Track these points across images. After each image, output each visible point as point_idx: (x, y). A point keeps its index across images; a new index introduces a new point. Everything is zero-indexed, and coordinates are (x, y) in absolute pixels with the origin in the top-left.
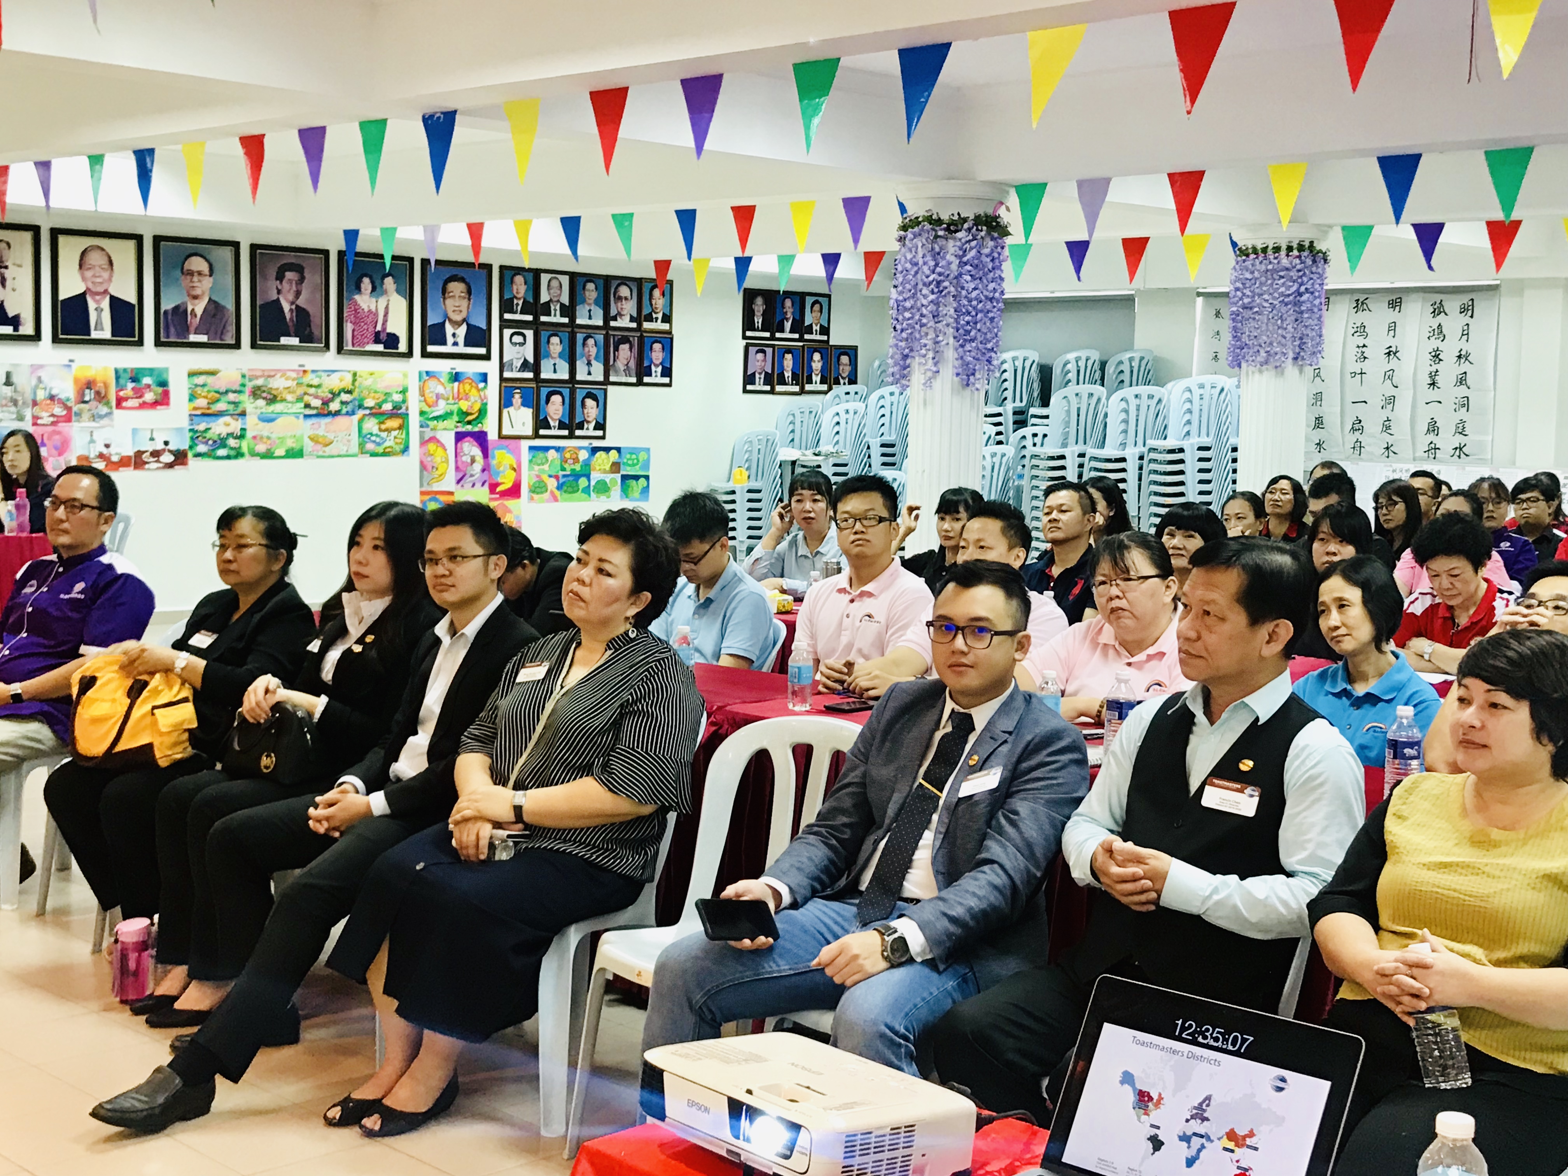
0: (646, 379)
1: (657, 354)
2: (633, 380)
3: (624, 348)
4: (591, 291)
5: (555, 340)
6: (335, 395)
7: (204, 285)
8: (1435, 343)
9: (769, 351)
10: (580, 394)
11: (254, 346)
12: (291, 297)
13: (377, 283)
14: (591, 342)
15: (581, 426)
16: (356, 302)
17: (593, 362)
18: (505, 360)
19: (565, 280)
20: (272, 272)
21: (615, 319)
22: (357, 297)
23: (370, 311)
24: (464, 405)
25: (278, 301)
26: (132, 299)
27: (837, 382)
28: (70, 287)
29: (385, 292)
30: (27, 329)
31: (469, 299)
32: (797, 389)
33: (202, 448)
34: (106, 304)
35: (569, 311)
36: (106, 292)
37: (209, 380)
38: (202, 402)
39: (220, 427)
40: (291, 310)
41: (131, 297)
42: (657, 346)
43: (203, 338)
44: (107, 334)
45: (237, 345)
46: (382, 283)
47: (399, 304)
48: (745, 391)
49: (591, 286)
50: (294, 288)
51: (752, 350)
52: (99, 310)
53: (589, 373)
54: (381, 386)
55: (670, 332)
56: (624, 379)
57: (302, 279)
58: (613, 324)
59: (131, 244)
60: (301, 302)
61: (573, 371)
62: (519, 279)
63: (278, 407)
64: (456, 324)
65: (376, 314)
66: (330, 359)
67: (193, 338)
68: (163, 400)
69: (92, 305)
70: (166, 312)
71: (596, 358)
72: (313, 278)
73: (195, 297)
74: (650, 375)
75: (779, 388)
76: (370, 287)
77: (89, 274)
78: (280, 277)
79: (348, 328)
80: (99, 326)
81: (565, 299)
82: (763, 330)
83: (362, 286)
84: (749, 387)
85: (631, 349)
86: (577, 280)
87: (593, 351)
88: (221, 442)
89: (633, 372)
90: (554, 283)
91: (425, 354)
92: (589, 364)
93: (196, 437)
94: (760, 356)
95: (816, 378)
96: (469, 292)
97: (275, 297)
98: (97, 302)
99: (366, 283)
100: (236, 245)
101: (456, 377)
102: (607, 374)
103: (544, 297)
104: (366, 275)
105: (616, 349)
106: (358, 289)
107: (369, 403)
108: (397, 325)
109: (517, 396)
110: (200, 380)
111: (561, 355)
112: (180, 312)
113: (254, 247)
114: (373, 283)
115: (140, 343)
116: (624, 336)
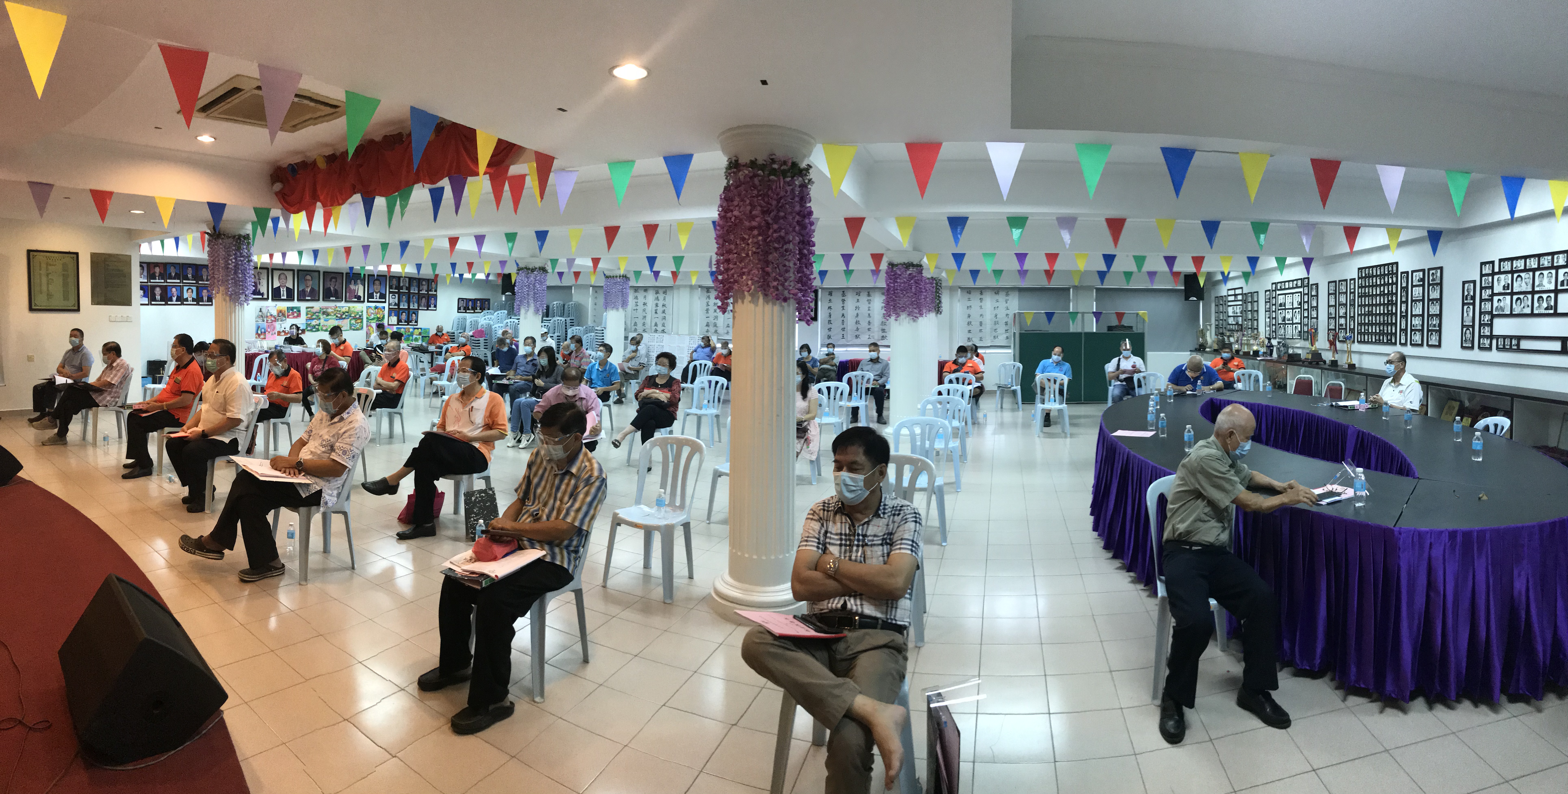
1: (433, 301)
2: (426, 308)
3: (424, 299)
4: (415, 283)
5: (404, 297)
6: (344, 313)
7: (310, 283)
8: (657, 302)
10: (411, 313)
11: (323, 300)
12: (333, 286)
13: (356, 281)
14: (414, 297)
15: (410, 320)
16: (352, 287)
17: (415, 303)
19: (407, 279)
20: (328, 279)
21: (421, 290)
22: (351, 285)
24: (378, 316)
26: (292, 287)
28: (276, 284)
29: (358, 284)
30: (265, 296)
33: (309, 328)
34: (285, 289)
35: (408, 289)
36: (285, 285)
37: (311, 309)
38: (309, 316)
39: (314, 323)
40: (333, 289)
41: (291, 287)
42: (433, 298)
43: (309, 298)
44: (285, 297)
45: (319, 300)
46: (359, 281)
47: (361, 287)
49: (414, 281)
50: (334, 283)
52: (283, 291)
54: (356, 310)
55: (436, 295)
56: (423, 308)
57: (337, 280)
58: (420, 292)
60: (336, 287)
61: (409, 306)
62: (394, 280)
63: (329, 317)
64: (377, 293)
65: (355, 290)
66: (343, 304)
67: (307, 298)
68: (299, 315)
69: (281, 289)
70: (300, 291)
72: (339, 281)
73: (308, 287)
74: (430, 307)
77: (281, 280)
78: (331, 281)
79: (348, 294)
80: (283, 296)
81: (407, 285)
84: (459, 311)
86: (411, 279)
87: (414, 299)
88: (314, 327)
89: (426, 306)
90: (404, 281)
91: (368, 301)
92: (413, 303)
93: (308, 325)
96: (380, 283)
97: (329, 286)
98: (283, 288)
99: (353, 281)
101: (376, 308)
102: (418, 307)
103: (401, 285)
104: (353, 279)
105: (421, 299)
106: (352, 283)
107: (353, 315)
108: (361, 293)
110: (309, 310)
111: (406, 301)
112: (304, 291)
115: (294, 300)
116: (423, 296)
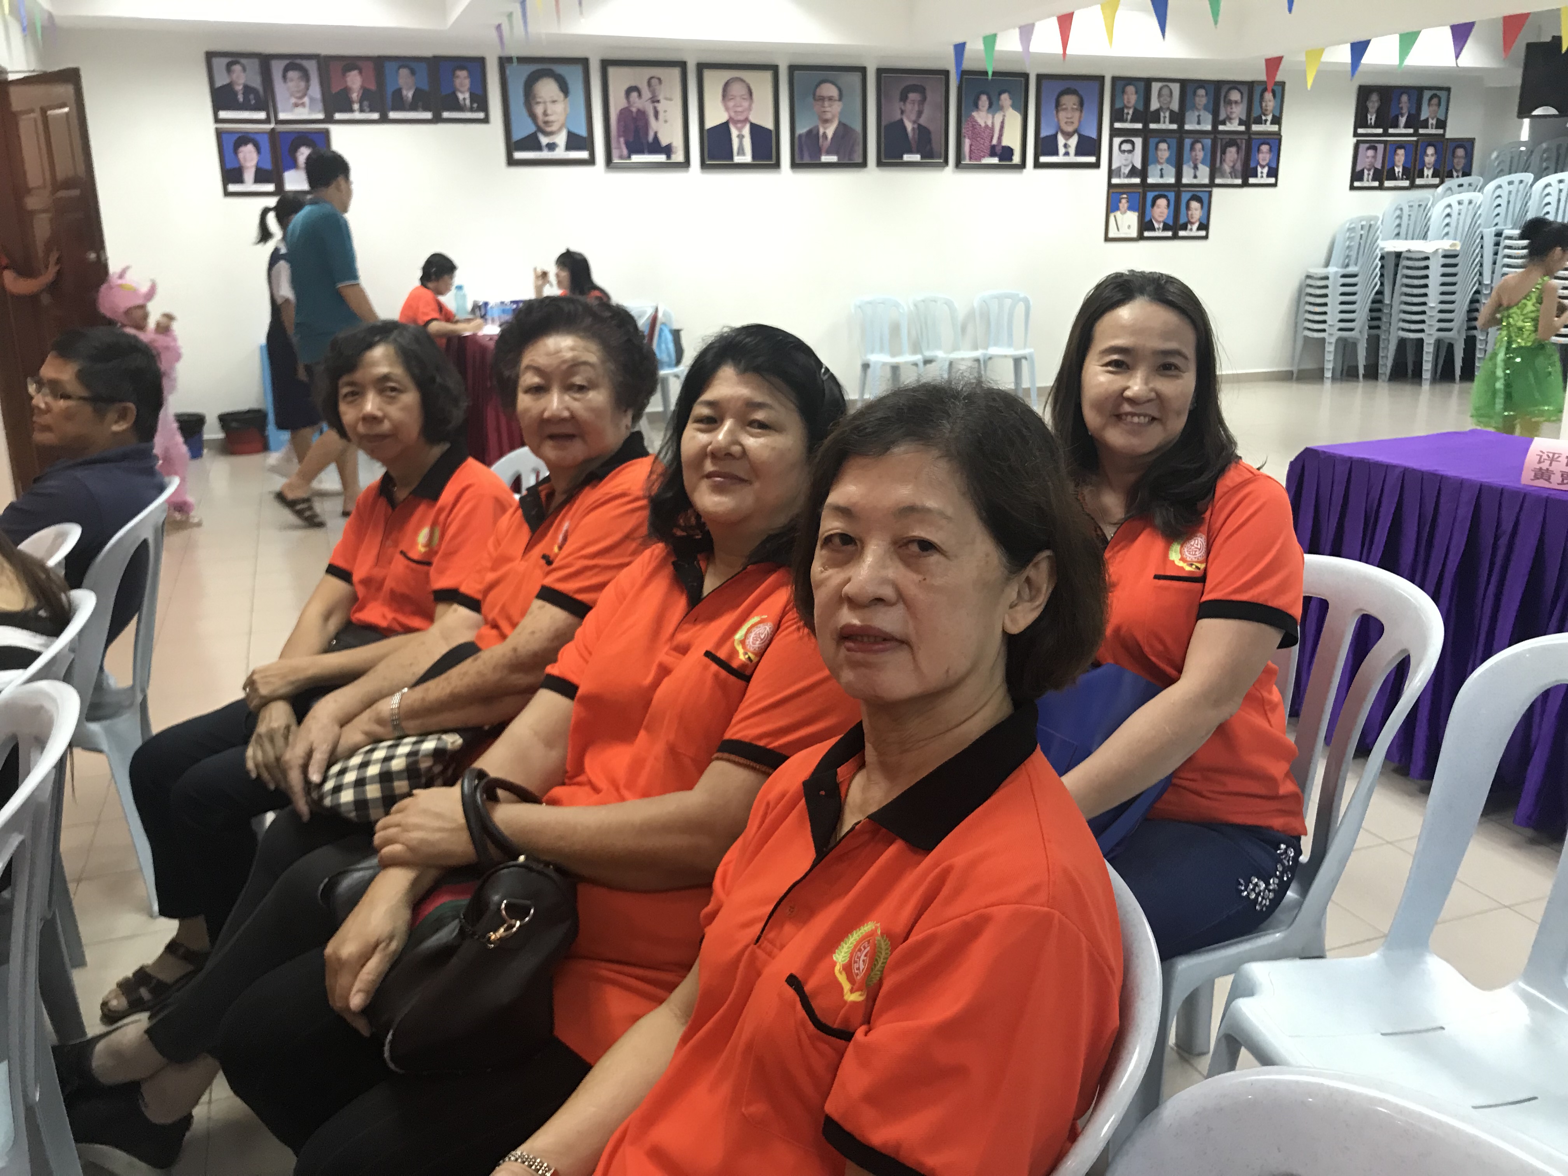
0: (1252, 180)
1: (1264, 155)
2: (1239, 181)
3: (1232, 152)
4: (1201, 97)
5: (1163, 146)
7: (833, 109)
9: (1381, 147)
10: (1185, 197)
12: (913, 117)
13: (994, 99)
14: (1198, 146)
15: (1184, 227)
16: (973, 118)
17: (1200, 166)
18: (1114, 167)
20: (897, 94)
21: (1223, 123)
22: (974, 114)
23: (987, 126)
25: (901, 121)
26: (769, 125)
27: (1450, 176)
28: (715, 116)
29: (1001, 108)
30: (679, 157)
31: (1081, 111)
32: (1406, 183)
34: (746, 131)
35: (1178, 118)
36: (746, 120)
40: (913, 129)
42: (1265, 148)
43: (834, 159)
44: (748, 158)
45: (864, 164)
46: (999, 99)
47: (1013, 119)
48: (1352, 188)
49: (1201, 92)
50: (916, 108)
51: (1363, 147)
52: (741, 137)
53: (1195, 177)
56: (1229, 181)
57: (924, 99)
58: (1221, 128)
59: (768, 75)
60: (923, 121)
61: (1179, 175)
62: (1131, 89)
64: (1068, 135)
65: (992, 129)
66: (949, 174)
67: (825, 159)
69: (734, 132)
70: (800, 136)
71: (1203, 163)
72: (934, 96)
73: (826, 121)
74: (1256, 176)
75: (1387, 184)
76: (987, 104)
77: (731, 104)
78: (904, 98)
79: (967, 143)
80: (741, 152)
81: (1175, 106)
82: (1376, 126)
83: (980, 103)
84: (1356, 184)
85: (1238, 152)
86: (1188, 87)
87: (1200, 154)
89: (1239, 174)
90: (1165, 91)
91: (1037, 165)
92: (1196, 168)
94: (1370, 153)
95: (1428, 172)
96: (1081, 104)
97: (898, 116)
98: (740, 129)
99: (984, 100)
100: (863, 70)
102: (1212, 177)
103: (1154, 105)
104: (983, 93)
105: (1223, 152)
106: (976, 106)
108: (1011, 139)
109: (1124, 201)
111: (1168, 161)
112: (813, 136)
113: (880, 72)
114: (990, 99)
115: (777, 165)
116: (1232, 139)
